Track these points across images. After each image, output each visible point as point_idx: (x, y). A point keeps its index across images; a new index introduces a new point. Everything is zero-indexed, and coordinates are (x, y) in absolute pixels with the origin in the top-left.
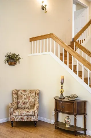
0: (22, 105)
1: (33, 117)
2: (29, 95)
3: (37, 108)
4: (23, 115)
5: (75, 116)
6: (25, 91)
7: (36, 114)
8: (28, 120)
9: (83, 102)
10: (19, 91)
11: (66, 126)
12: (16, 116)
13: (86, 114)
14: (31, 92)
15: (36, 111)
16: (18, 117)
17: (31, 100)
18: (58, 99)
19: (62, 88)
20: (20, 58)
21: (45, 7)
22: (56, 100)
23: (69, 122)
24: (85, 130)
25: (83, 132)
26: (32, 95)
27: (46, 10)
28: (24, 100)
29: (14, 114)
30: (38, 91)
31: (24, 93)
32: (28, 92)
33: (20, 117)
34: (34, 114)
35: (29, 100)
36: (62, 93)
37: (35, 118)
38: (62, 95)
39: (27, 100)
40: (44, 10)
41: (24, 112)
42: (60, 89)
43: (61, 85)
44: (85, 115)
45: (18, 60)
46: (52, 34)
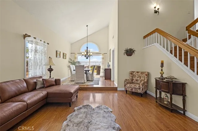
0: (135, 81)
1: (139, 90)
2: (141, 75)
3: (142, 84)
4: (132, 87)
5: (171, 95)
6: (138, 72)
7: (141, 88)
8: (136, 92)
9: (181, 83)
10: (134, 72)
11: (165, 102)
12: (128, 87)
13: (186, 96)
14: (142, 73)
15: (141, 86)
16: (129, 88)
17: (142, 78)
18: (158, 79)
19: (162, 70)
20: (134, 51)
21: (158, 10)
22: (156, 80)
23: (166, 99)
24: (184, 110)
25: (182, 112)
26: (143, 75)
27: (159, 12)
28: (137, 78)
29: (127, 86)
30: (147, 73)
31: (137, 74)
32: (140, 73)
33: (130, 88)
34: (140, 88)
35: (140, 78)
36: (162, 75)
37: (140, 91)
38: (162, 76)
39: (139, 79)
40: (157, 13)
41: (133, 86)
42: (160, 71)
43: (161, 68)
44: (183, 96)
45: (134, 52)
46: (157, 29)
